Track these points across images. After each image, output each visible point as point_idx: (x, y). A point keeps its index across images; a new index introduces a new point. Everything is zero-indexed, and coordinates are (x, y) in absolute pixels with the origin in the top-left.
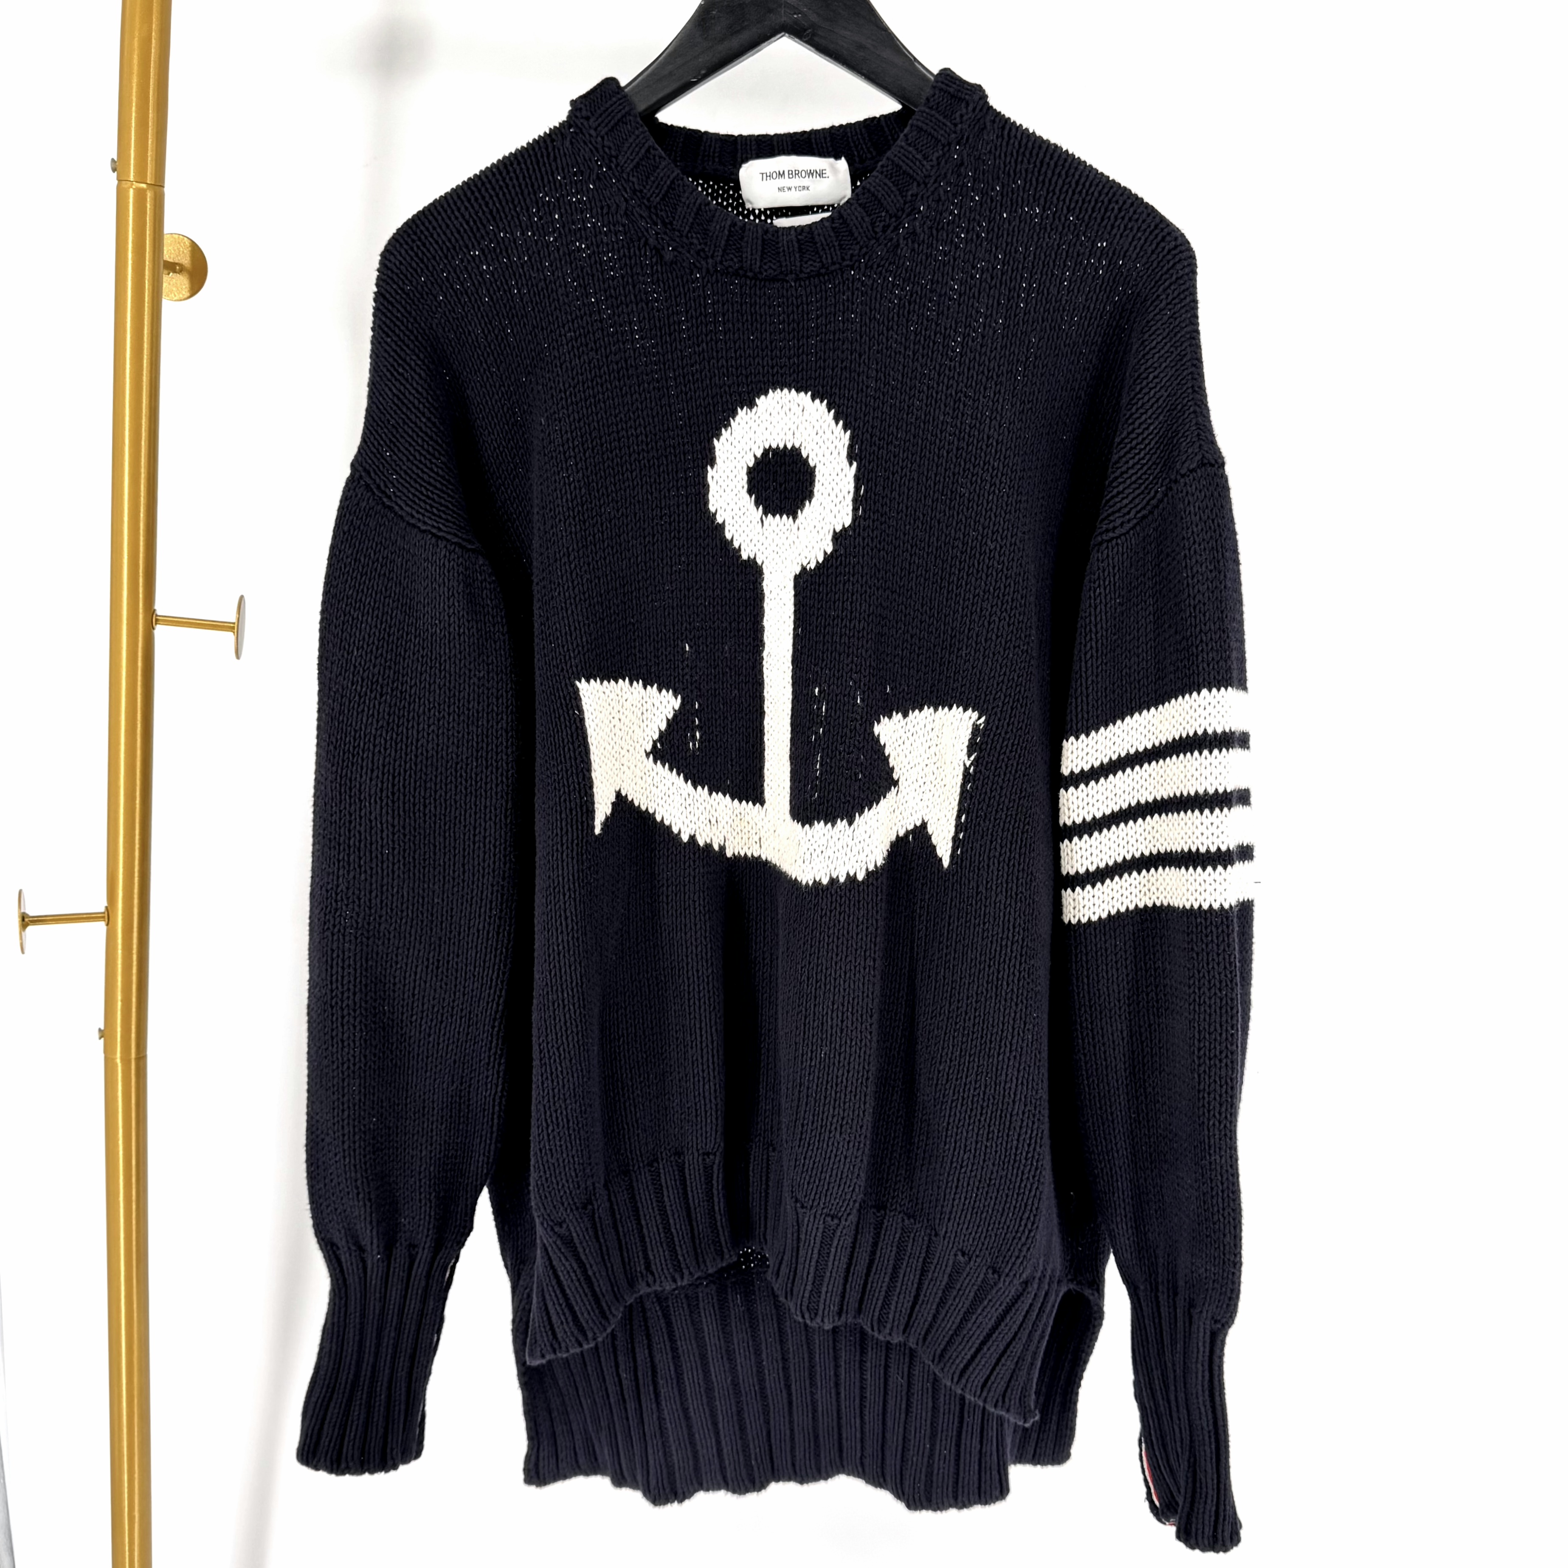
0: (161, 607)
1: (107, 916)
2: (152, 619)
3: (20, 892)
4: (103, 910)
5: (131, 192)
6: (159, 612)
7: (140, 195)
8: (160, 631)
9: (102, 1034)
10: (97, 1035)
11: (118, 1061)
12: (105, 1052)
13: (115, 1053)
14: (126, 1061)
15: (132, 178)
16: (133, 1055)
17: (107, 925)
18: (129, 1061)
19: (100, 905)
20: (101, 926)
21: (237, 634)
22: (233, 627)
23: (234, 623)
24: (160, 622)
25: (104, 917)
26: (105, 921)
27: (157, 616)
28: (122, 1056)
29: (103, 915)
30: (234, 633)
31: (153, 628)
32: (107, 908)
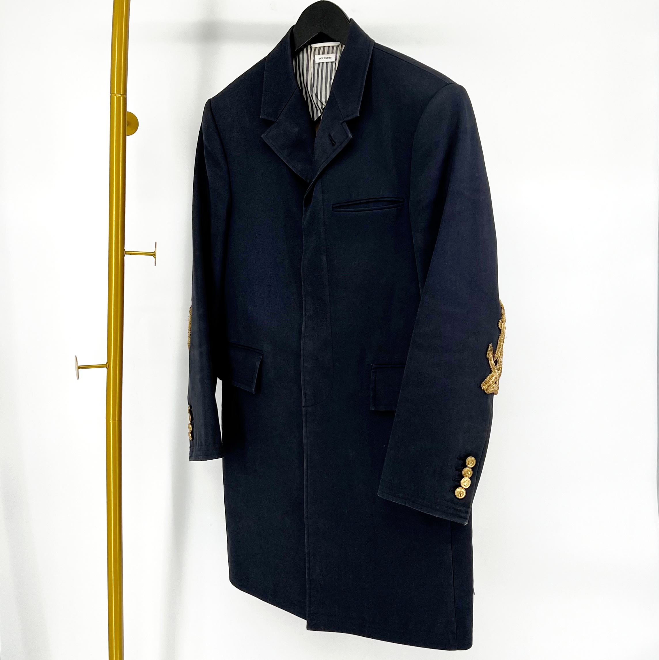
0: (127, 248)
1: (107, 366)
2: (124, 253)
3: (76, 356)
4: (106, 364)
5: (115, 97)
6: (126, 250)
8: (126, 257)
11: (111, 422)
15: (115, 93)
17: (108, 369)
19: (104, 361)
20: (105, 369)
21: (155, 257)
22: (154, 254)
23: (154, 252)
24: (126, 254)
25: (106, 366)
26: (106, 368)
27: (126, 251)
28: (112, 420)
29: (106, 365)
30: (154, 257)
31: (124, 256)
32: (107, 362)
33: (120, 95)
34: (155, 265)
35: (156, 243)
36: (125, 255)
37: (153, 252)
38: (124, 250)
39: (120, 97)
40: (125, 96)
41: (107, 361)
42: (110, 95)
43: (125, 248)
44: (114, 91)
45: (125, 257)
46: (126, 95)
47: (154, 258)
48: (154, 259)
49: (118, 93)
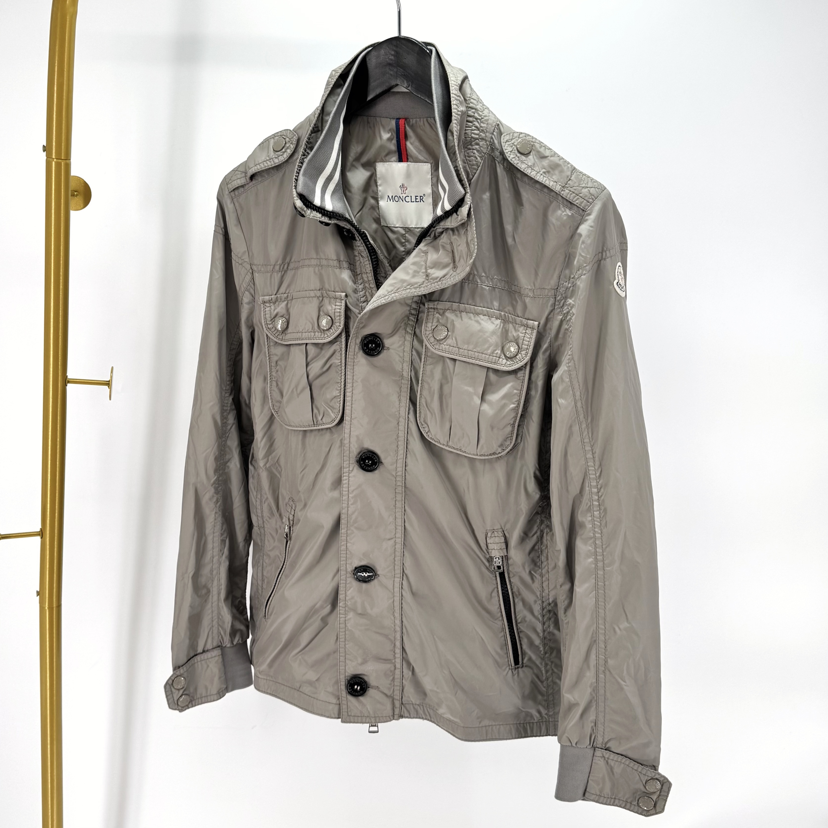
0: (71, 375)
1: (41, 534)
2: (66, 381)
4: (39, 530)
5: (54, 163)
6: (69, 377)
7: (58, 166)
8: (70, 387)
9: (38, 593)
10: (35, 594)
11: (46, 608)
12: (40, 603)
13: (45, 605)
14: (51, 608)
15: (54, 157)
16: (55, 606)
17: (42, 538)
18: (53, 608)
19: (37, 527)
20: (38, 539)
22: (108, 384)
23: (109, 381)
24: (69, 382)
25: (39, 534)
26: (40, 536)
27: (68, 379)
28: (48, 606)
30: (109, 387)
31: (66, 386)
32: (41, 529)
33: (60, 161)
34: (110, 399)
35: (112, 368)
36: (69, 385)
37: (108, 380)
38: (67, 376)
39: (60, 164)
40: (67, 161)
41: (41, 527)
43: (67, 375)
44: (52, 155)
45: (67, 387)
46: (70, 159)
48: (108, 390)
49: (57, 158)
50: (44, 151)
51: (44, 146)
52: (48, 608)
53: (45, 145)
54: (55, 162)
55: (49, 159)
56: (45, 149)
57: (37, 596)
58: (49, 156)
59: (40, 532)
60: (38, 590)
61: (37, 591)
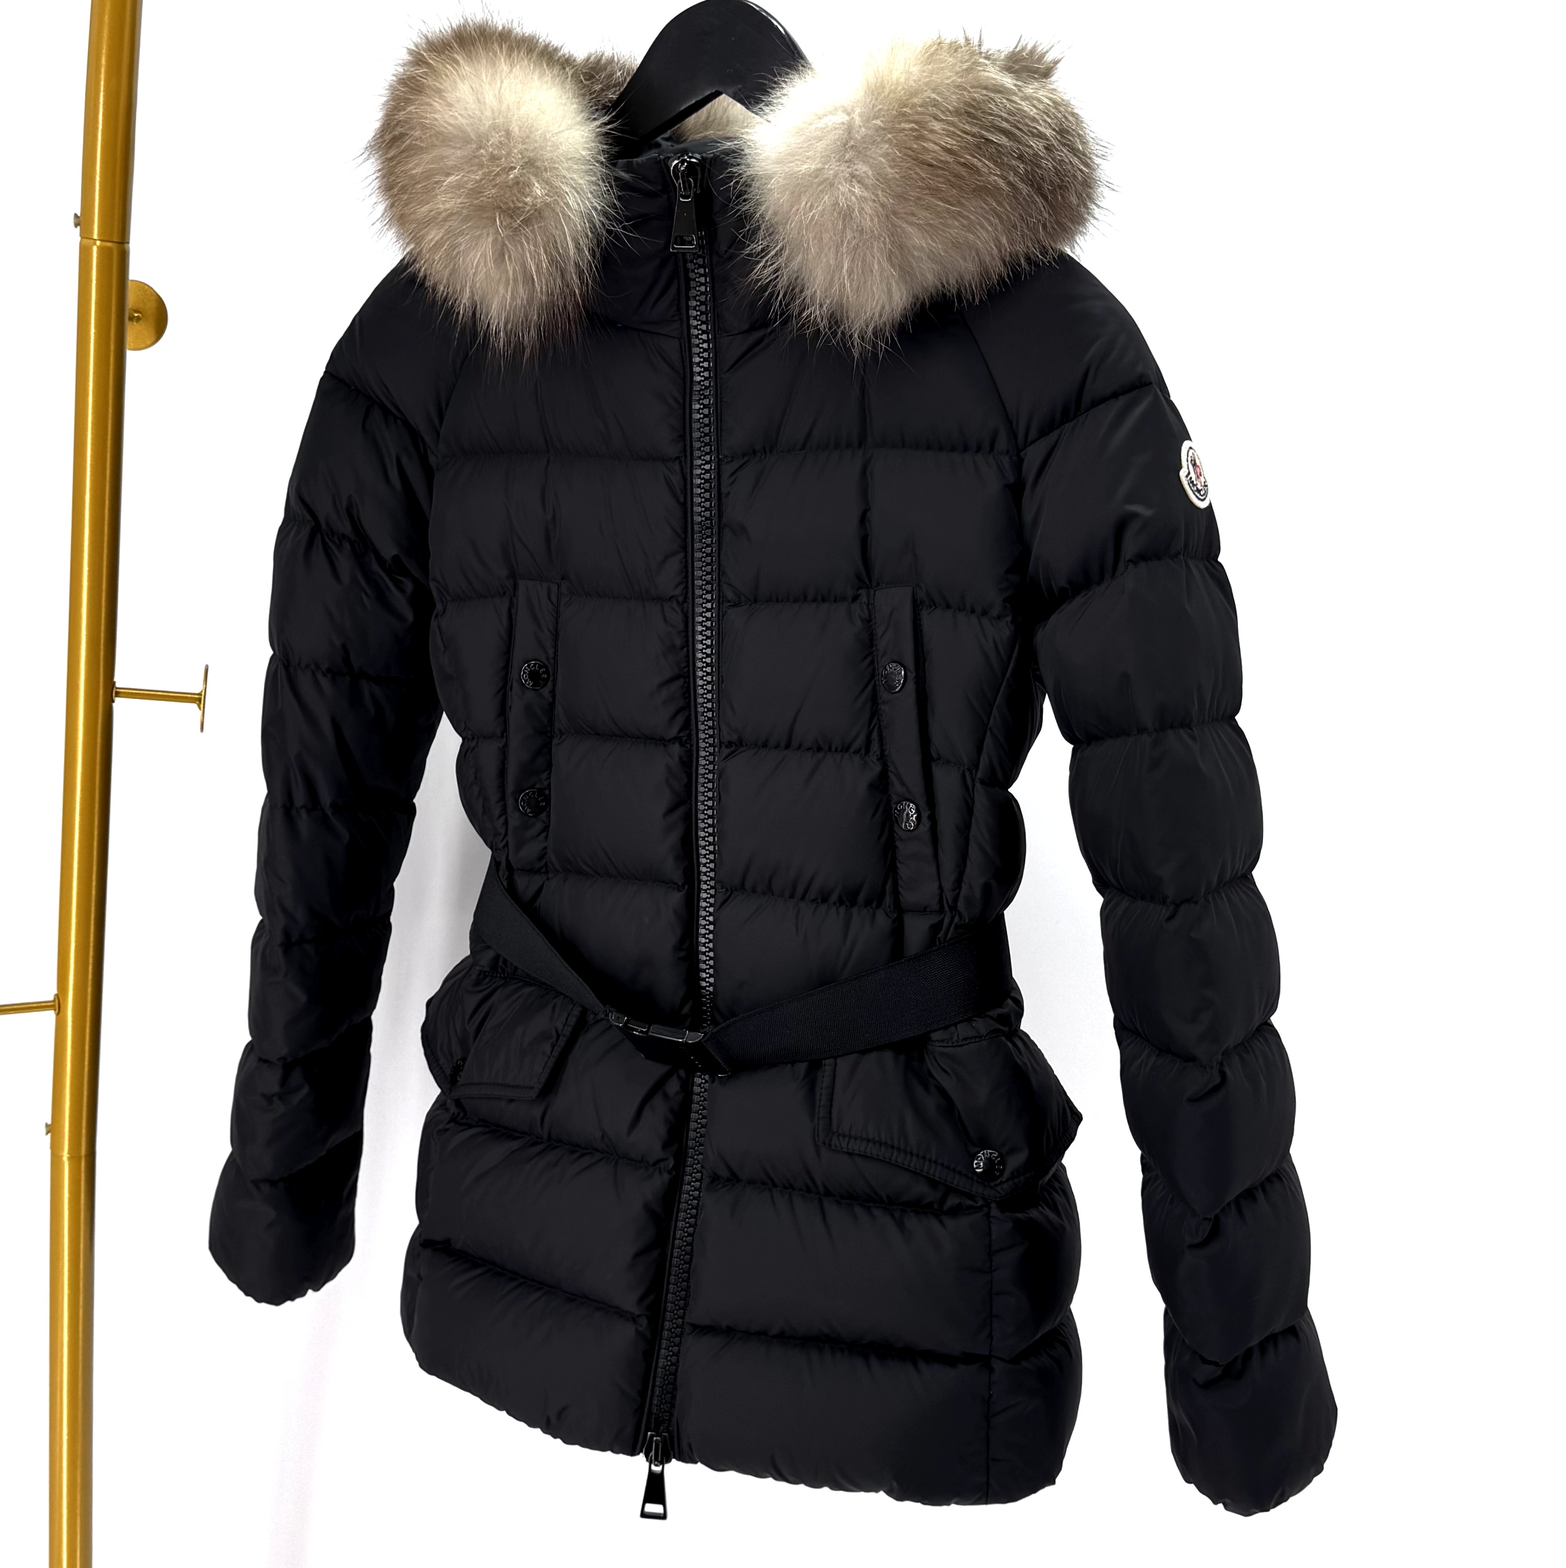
1: (57, 1005)
2: (112, 692)
5: (95, 249)
7: (104, 251)
8: (118, 704)
9: (50, 1129)
11: (66, 1159)
12: (52, 1148)
13: (63, 1150)
14: (74, 1158)
16: (82, 1153)
17: (58, 1014)
18: (80, 1158)
21: (202, 706)
22: (198, 699)
23: (200, 694)
24: (118, 694)
25: (53, 1006)
26: (55, 1010)
27: (117, 688)
28: (68, 1153)
29: (52, 1004)
30: (199, 706)
31: (113, 701)
32: (57, 996)
33: (109, 244)
36: (117, 700)
37: (198, 691)
38: (115, 682)
39: (110, 249)
40: (123, 246)
41: (55, 991)
42: (80, 238)
43: (115, 680)
44: (92, 233)
45: (114, 705)
46: (128, 243)
47: (200, 708)
48: (200, 712)
49: (101, 238)
50: (76, 225)
51: (76, 215)
52: (69, 1159)
53: (79, 215)
54: (98, 247)
55: (85, 241)
56: (78, 221)
57: (47, 1134)
58: (85, 235)
59: (54, 1001)
60: (49, 1122)
61: (47, 1125)
